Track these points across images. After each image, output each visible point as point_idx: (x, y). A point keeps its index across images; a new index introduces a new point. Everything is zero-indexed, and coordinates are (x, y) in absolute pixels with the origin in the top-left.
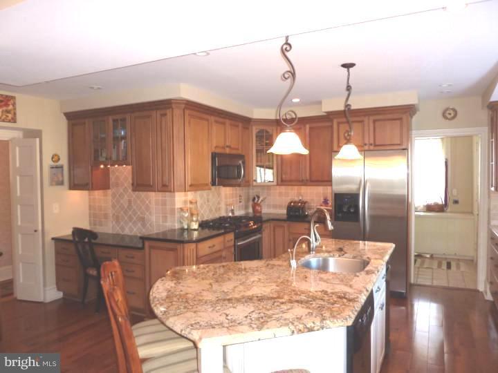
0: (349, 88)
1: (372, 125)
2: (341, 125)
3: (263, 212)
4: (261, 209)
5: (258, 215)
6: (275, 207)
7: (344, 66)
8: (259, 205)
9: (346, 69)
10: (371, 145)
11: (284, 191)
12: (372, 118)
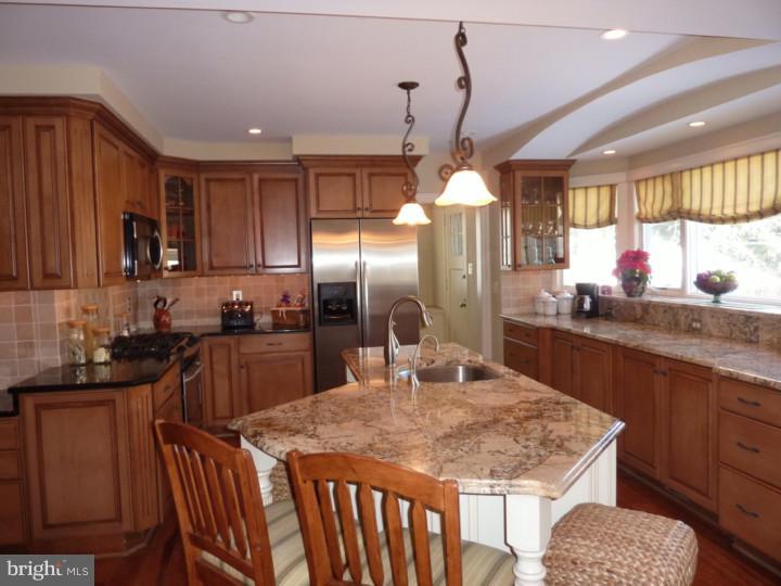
0: (410, 119)
1: (366, 182)
2: (320, 178)
3: (173, 326)
4: (170, 320)
5: (165, 330)
6: (201, 314)
7: (404, 86)
8: (166, 313)
9: (405, 91)
10: (367, 209)
11: (205, 286)
12: (366, 171)
